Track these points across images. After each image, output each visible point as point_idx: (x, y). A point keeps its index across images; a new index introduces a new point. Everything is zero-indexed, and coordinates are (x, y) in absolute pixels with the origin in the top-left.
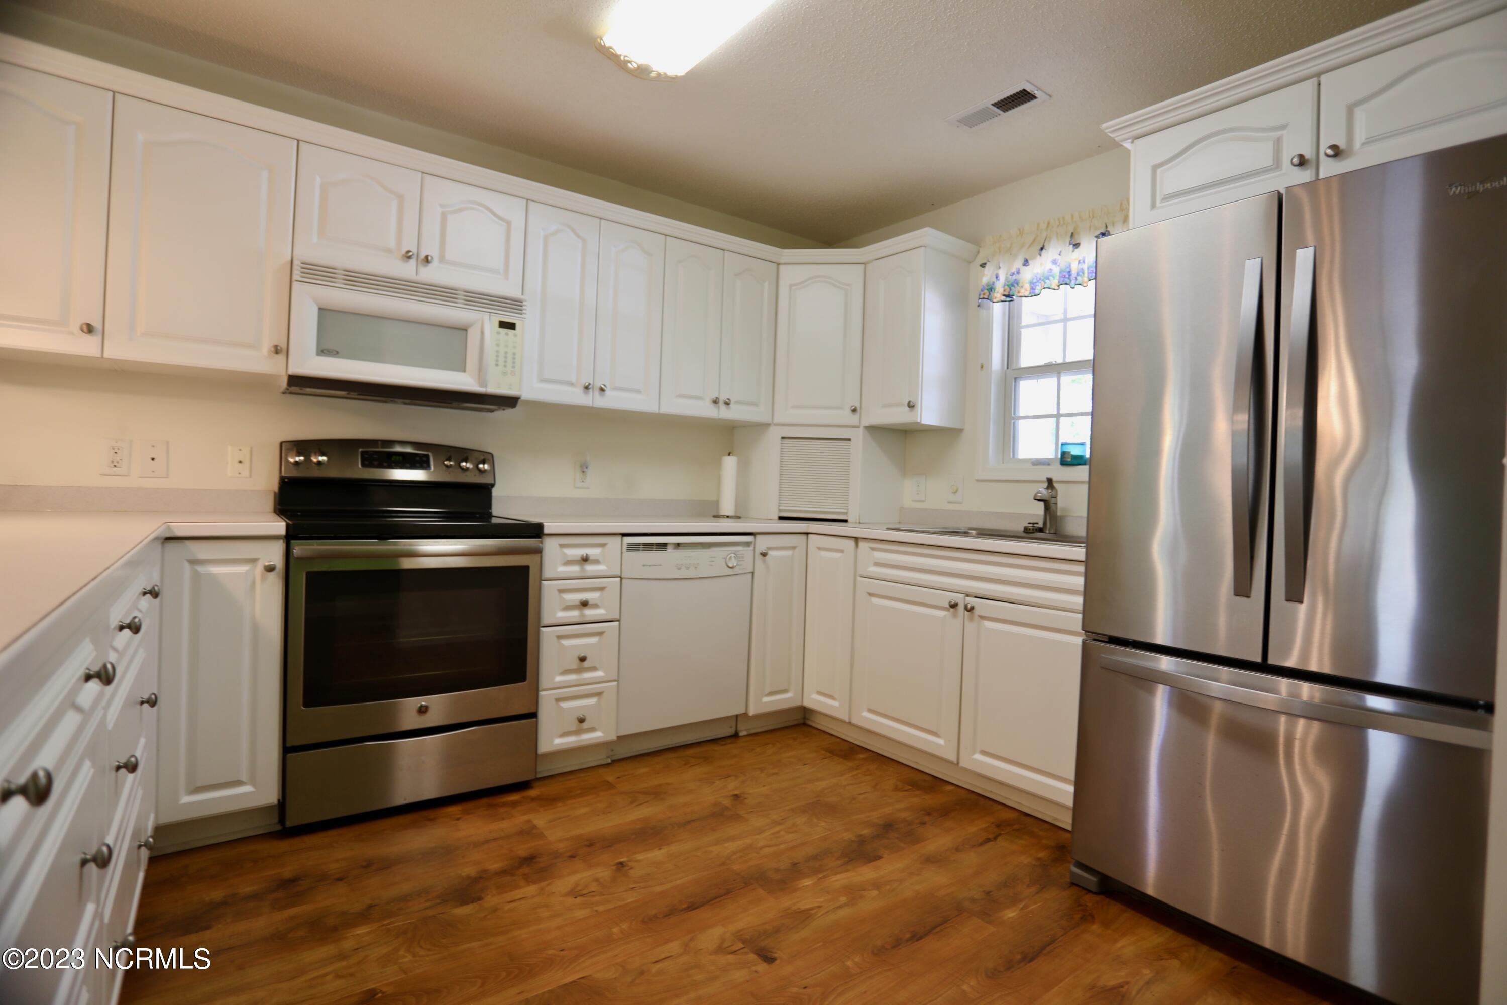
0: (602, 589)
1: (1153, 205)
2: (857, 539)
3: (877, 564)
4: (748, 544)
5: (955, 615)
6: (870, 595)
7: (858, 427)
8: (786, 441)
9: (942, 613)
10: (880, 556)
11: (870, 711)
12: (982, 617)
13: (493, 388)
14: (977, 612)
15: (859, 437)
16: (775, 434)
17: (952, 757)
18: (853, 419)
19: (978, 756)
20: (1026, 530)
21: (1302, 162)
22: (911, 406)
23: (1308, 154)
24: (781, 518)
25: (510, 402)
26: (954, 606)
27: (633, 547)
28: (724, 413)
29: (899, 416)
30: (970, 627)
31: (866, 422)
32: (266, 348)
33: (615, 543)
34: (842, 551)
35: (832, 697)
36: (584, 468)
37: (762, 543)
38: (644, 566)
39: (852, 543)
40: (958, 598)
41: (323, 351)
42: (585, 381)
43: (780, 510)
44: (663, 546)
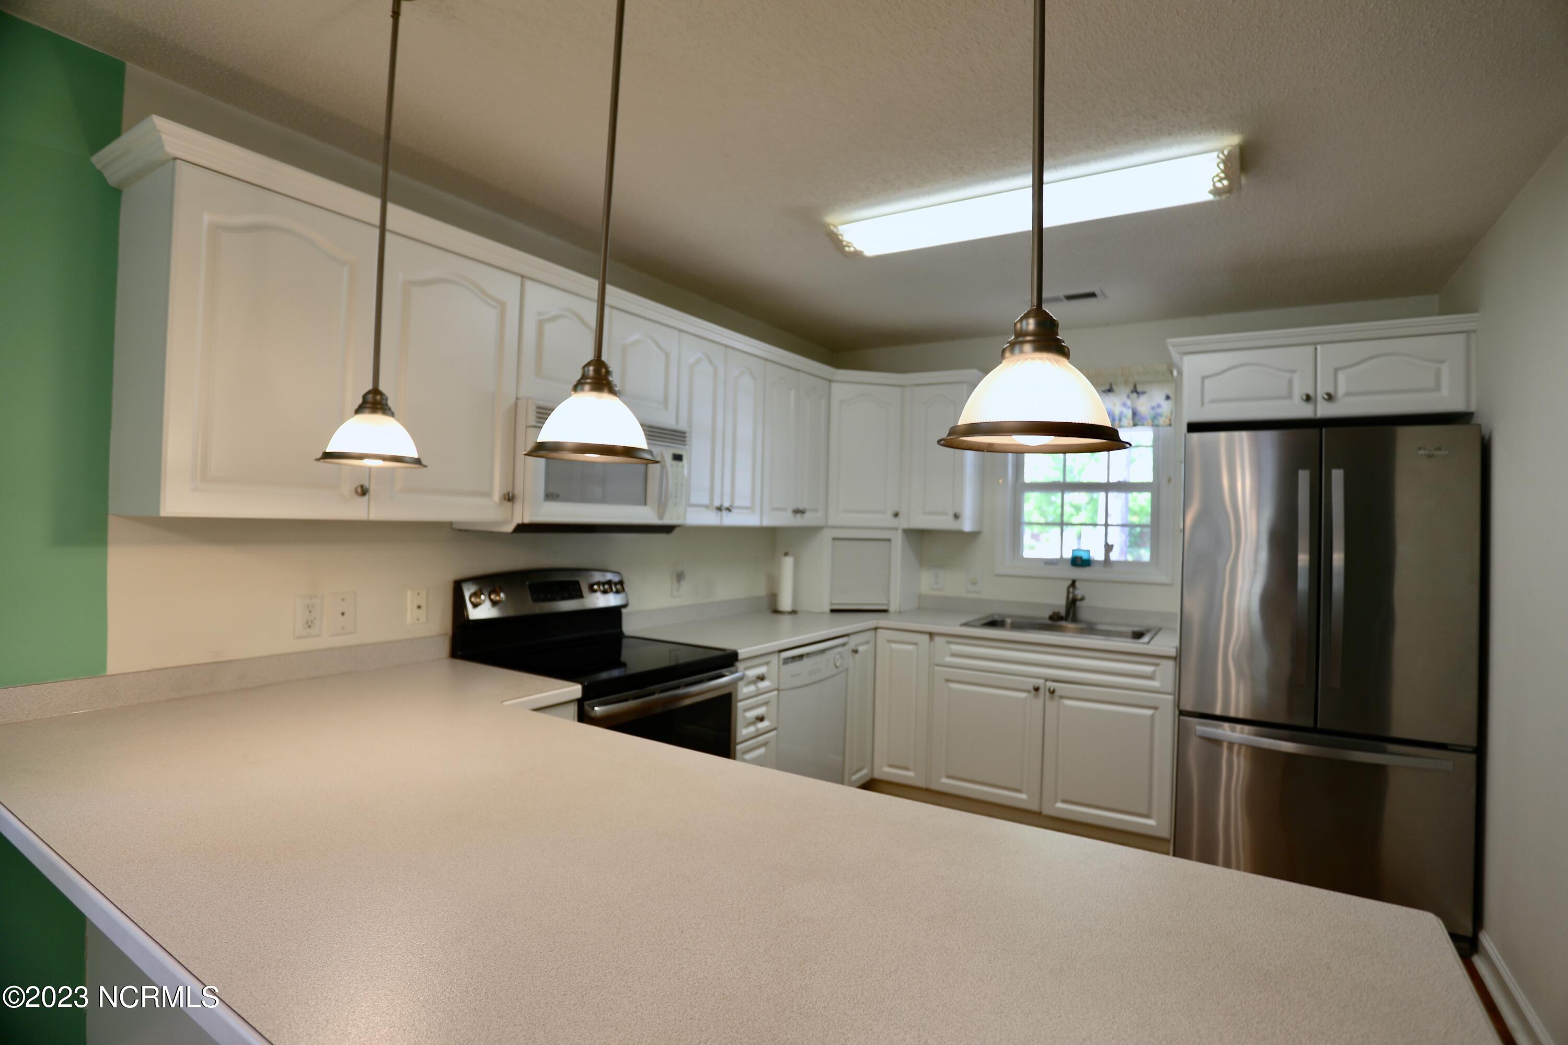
0: (766, 703)
1: (1203, 404)
2: (931, 635)
3: (954, 655)
4: (844, 645)
5: (1036, 696)
6: (948, 681)
7: (896, 529)
8: (838, 543)
9: (1023, 695)
10: (956, 648)
11: (949, 777)
12: (1062, 697)
14: (1057, 693)
15: (898, 539)
16: (828, 535)
17: (1035, 807)
18: (894, 522)
19: (1059, 805)
20: (1051, 618)
21: (1308, 398)
22: (956, 516)
23: (1311, 393)
24: (833, 611)
25: (668, 529)
26: (1037, 689)
27: (787, 661)
28: (799, 521)
29: (944, 523)
30: (1051, 705)
31: (906, 526)
32: (497, 496)
33: (774, 659)
34: (916, 644)
35: (907, 769)
36: (680, 577)
37: (853, 642)
38: (792, 676)
39: (927, 637)
40: (1040, 682)
41: (550, 496)
42: (717, 503)
43: (832, 604)
44: (801, 657)
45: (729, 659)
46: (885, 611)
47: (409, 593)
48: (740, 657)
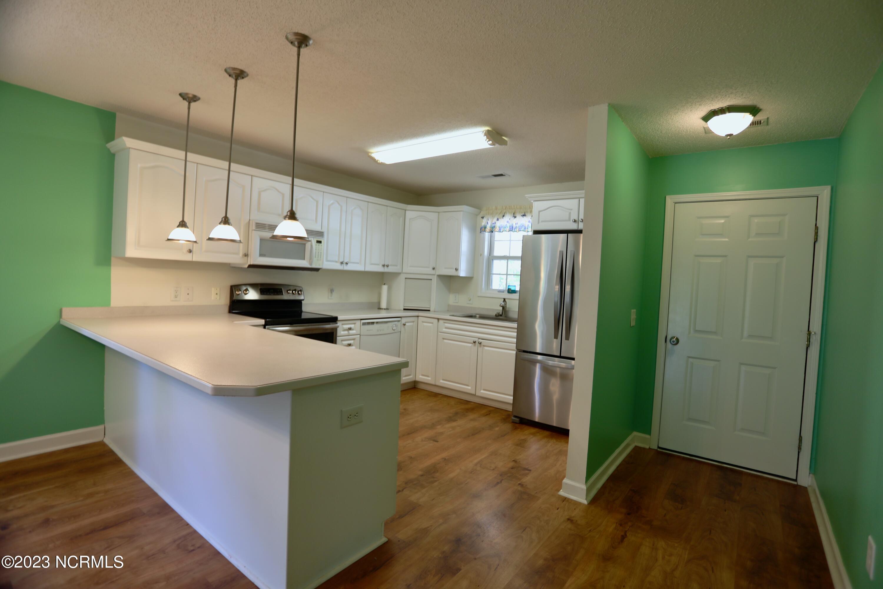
0: (354, 339)
1: (539, 223)
2: (438, 319)
3: (446, 328)
4: (399, 321)
5: (475, 345)
6: (444, 339)
7: (434, 275)
8: (407, 280)
9: (470, 345)
10: (447, 325)
11: (443, 380)
12: (484, 346)
13: (314, 266)
14: (482, 344)
15: (435, 279)
16: (403, 277)
17: (473, 392)
18: (433, 272)
19: (482, 391)
20: (496, 316)
21: (575, 221)
22: (456, 270)
23: (576, 219)
24: (404, 309)
25: (317, 270)
26: (475, 342)
27: (364, 324)
28: (386, 270)
29: (452, 273)
30: (480, 349)
31: (438, 273)
32: (241, 254)
33: (358, 323)
34: (432, 323)
35: (428, 376)
36: (332, 291)
37: (404, 320)
38: (367, 330)
39: (436, 320)
40: (476, 339)
41: (261, 255)
42: (341, 260)
43: (404, 306)
44: (373, 323)
45: (334, 320)
46: (429, 310)
47: (213, 289)
48: (339, 319)
